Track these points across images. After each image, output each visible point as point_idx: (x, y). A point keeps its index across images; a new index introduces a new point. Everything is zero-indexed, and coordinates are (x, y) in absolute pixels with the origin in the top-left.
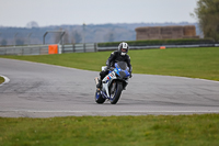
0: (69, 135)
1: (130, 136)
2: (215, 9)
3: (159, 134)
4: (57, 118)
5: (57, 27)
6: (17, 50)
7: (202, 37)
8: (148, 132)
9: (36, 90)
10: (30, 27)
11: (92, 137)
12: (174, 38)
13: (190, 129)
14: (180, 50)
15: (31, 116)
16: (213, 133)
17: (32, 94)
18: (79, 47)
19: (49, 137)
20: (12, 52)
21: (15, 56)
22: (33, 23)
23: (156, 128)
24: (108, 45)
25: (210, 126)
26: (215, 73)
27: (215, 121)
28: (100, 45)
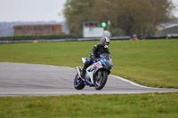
1: (9, 113)
3: (32, 111)
8: (24, 110)
13: (58, 108)
16: (76, 110)
23: (30, 106)
25: (74, 105)
27: (78, 101)
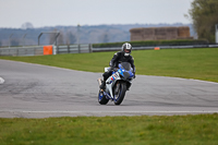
0: (63, 135)
1: (124, 136)
2: (208, 10)
3: (153, 134)
4: (52, 119)
5: (52, 28)
6: (12, 51)
7: (196, 38)
8: (143, 133)
9: (31, 91)
10: (25, 28)
11: (87, 137)
12: (168, 39)
13: (185, 130)
14: (174, 51)
15: (26, 117)
16: (207, 133)
17: (27, 94)
18: (74, 48)
19: (43, 138)
20: (7, 53)
21: (10, 57)
22: (28, 24)
23: (151, 128)
24: (102, 46)
25: (204, 126)
26: (209, 74)
27: (209, 122)
28: (94, 46)
